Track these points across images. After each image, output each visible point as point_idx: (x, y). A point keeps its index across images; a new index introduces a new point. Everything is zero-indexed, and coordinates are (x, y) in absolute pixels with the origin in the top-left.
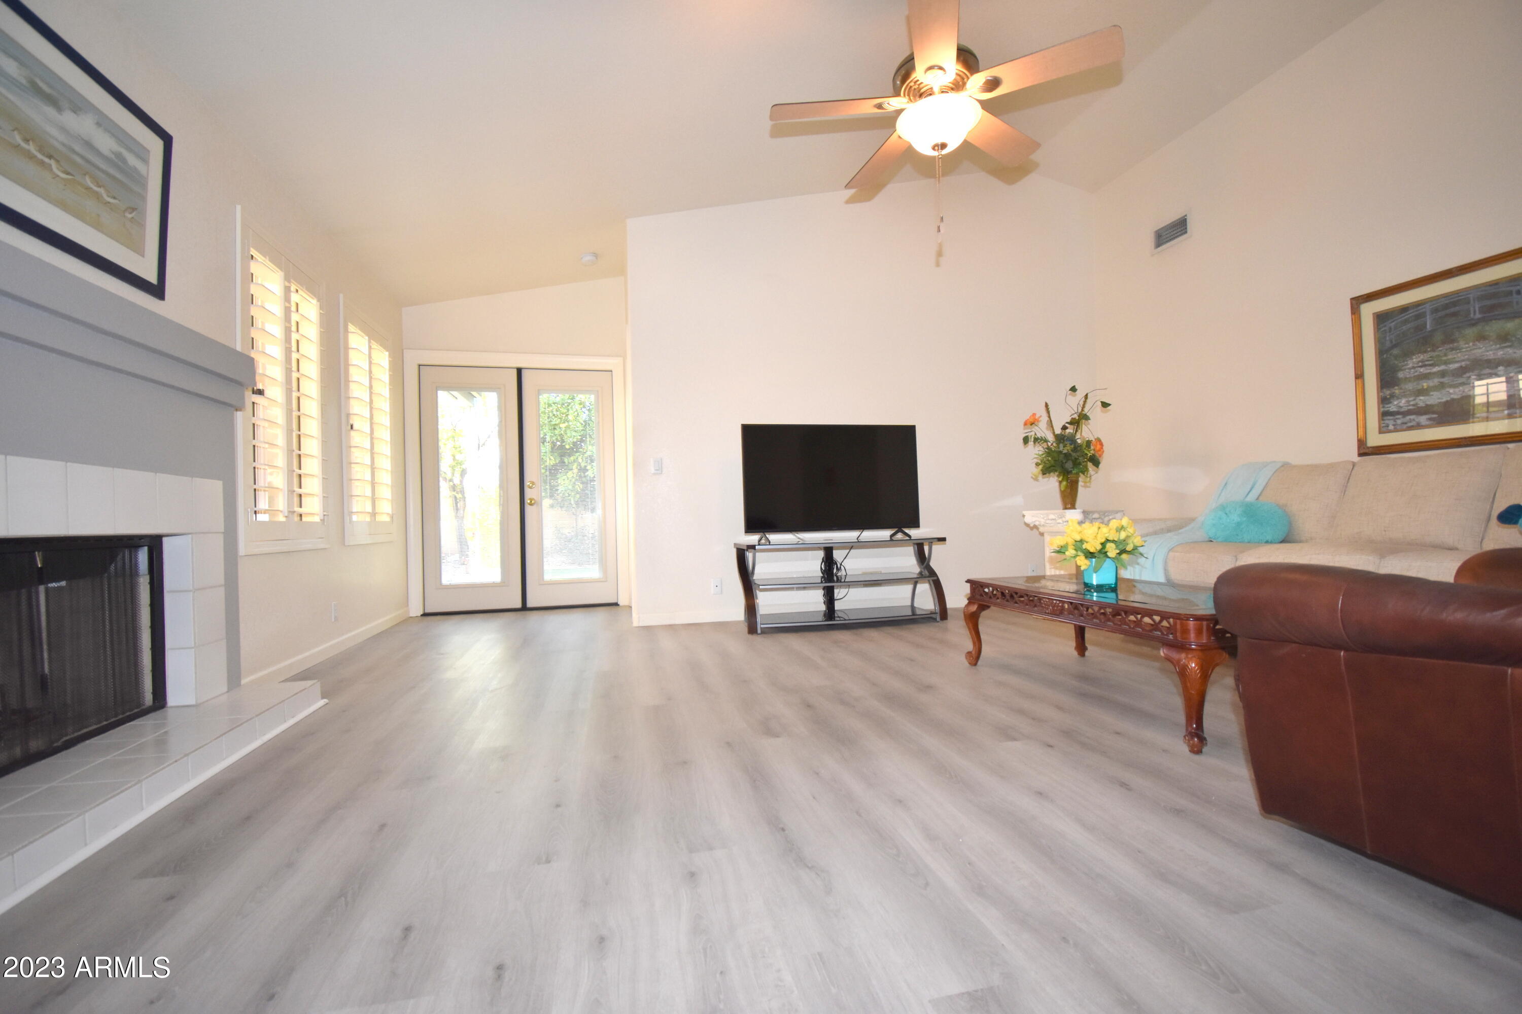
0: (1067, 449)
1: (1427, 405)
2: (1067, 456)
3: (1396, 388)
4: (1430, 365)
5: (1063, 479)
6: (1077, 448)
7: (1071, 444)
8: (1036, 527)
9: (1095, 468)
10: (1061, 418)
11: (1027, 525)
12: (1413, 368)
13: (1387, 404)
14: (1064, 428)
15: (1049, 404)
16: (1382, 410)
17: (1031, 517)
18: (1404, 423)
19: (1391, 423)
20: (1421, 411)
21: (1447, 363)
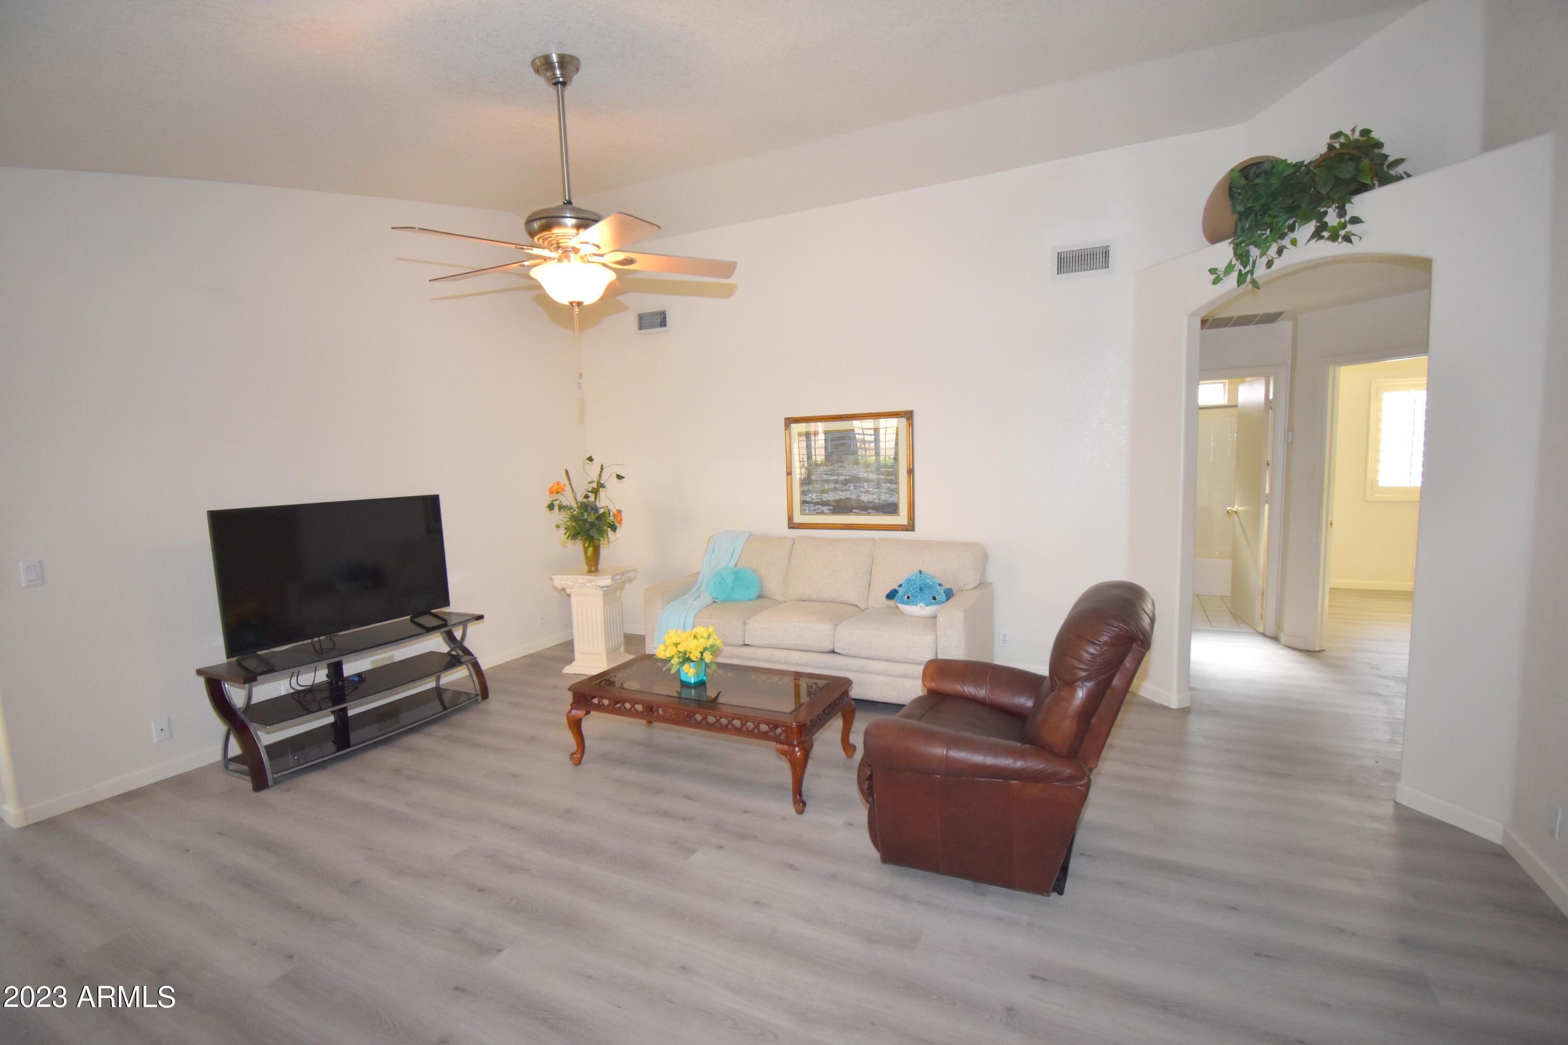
0: (592, 518)
1: (827, 500)
2: (592, 525)
3: (810, 485)
4: (829, 474)
5: (589, 546)
6: (601, 517)
7: (595, 513)
8: (564, 589)
9: (613, 532)
10: (582, 487)
11: (556, 588)
12: (820, 474)
13: (805, 495)
14: (587, 497)
15: (569, 471)
16: (802, 499)
17: (560, 581)
18: (814, 510)
19: (807, 508)
20: (824, 504)
21: (838, 475)
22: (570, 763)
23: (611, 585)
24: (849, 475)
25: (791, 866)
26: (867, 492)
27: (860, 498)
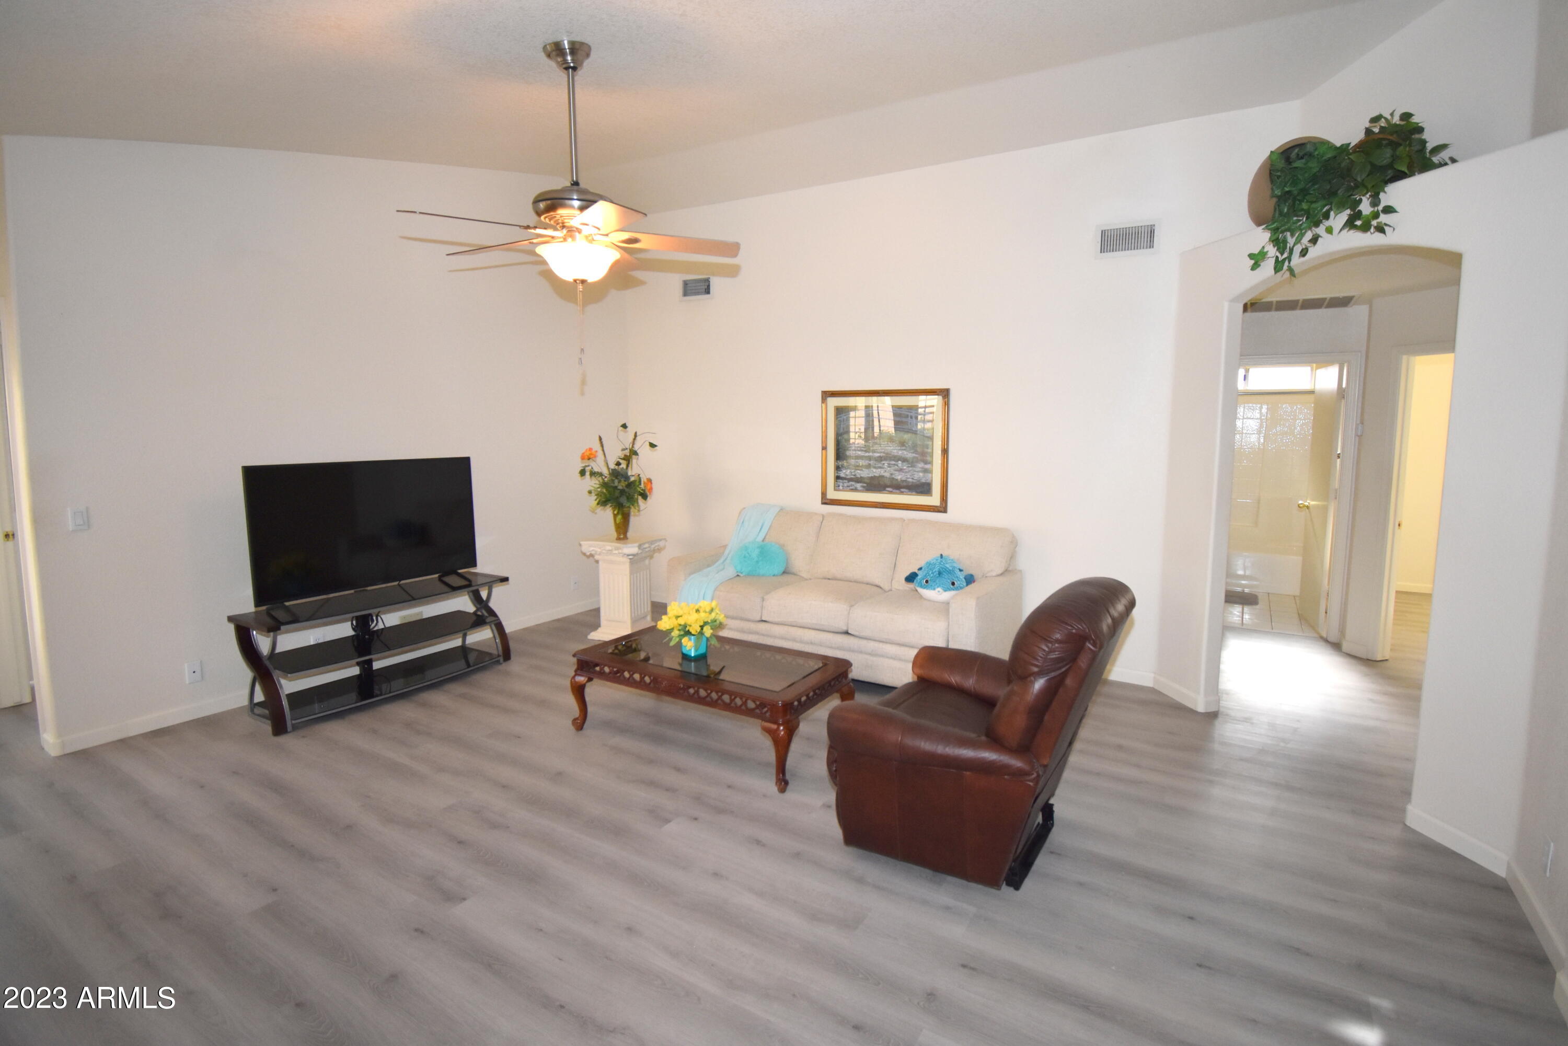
0: (622, 485)
1: (861, 477)
2: (622, 492)
3: (845, 461)
4: (864, 451)
5: (618, 513)
6: (631, 485)
7: (625, 481)
8: (592, 556)
9: (644, 501)
10: (614, 454)
11: (584, 554)
12: (855, 450)
13: (840, 471)
14: (618, 464)
15: (602, 437)
16: (836, 474)
17: (588, 547)
18: (848, 486)
19: (841, 484)
20: (858, 480)
21: (874, 451)
22: (572, 728)
23: (637, 554)
24: (884, 453)
25: (758, 842)
26: (901, 470)
27: (893, 476)
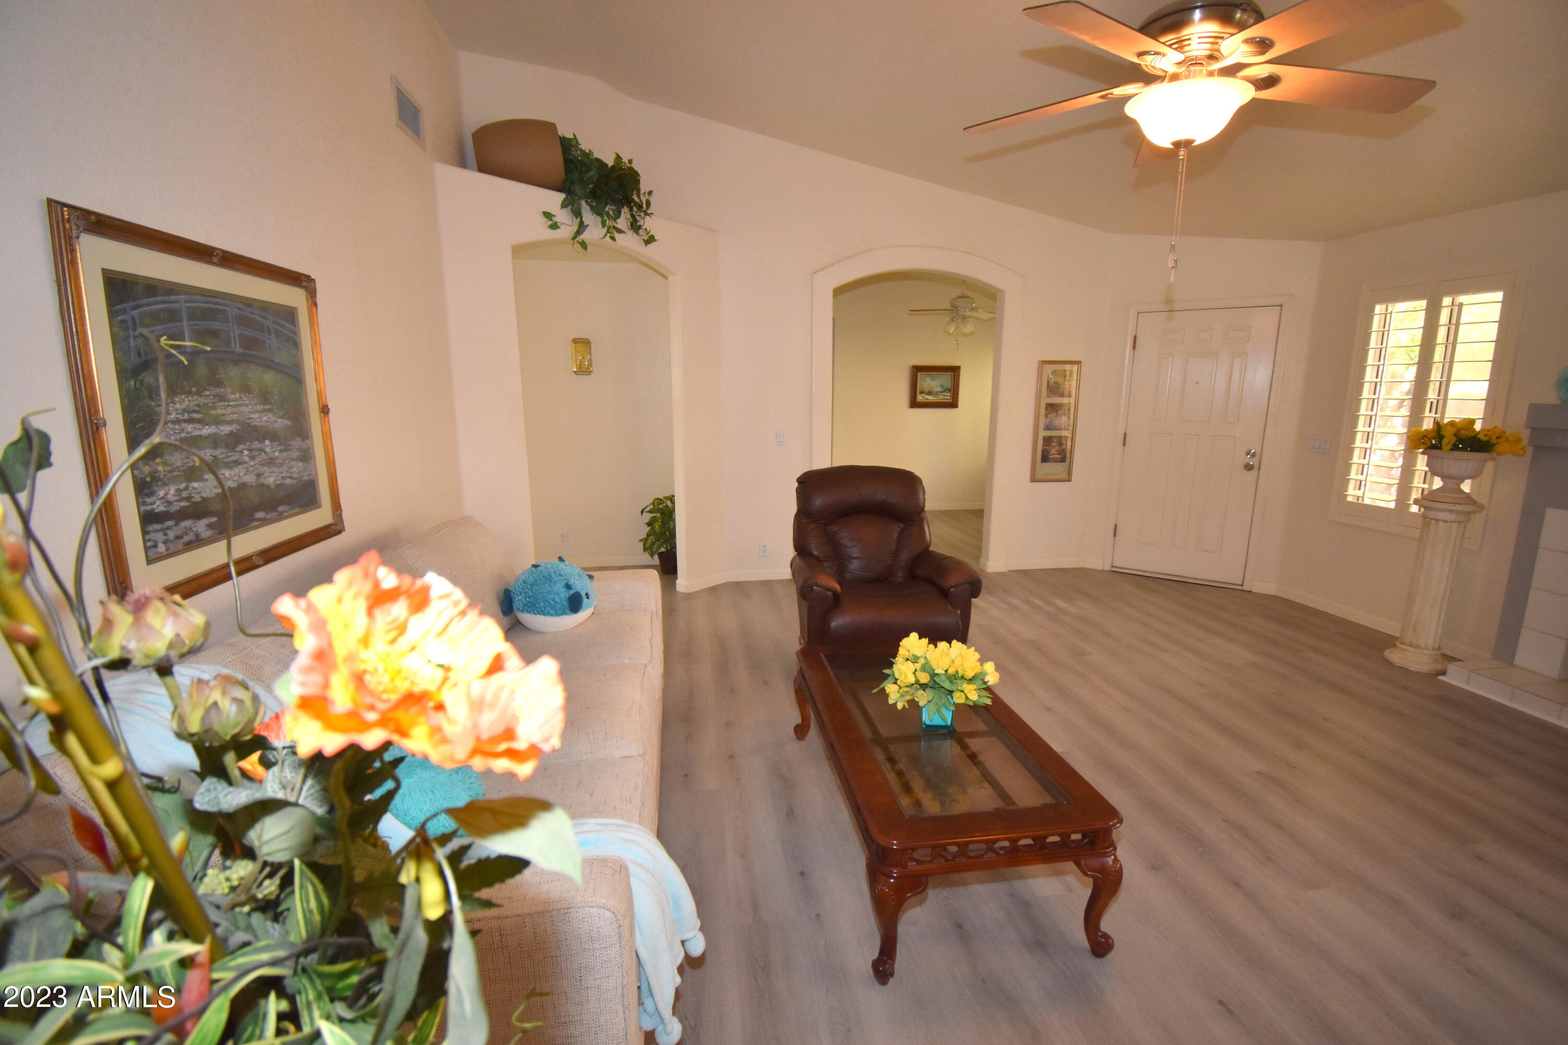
3: (158, 460)
4: (199, 421)
12: (178, 421)
16: (142, 509)
18: (178, 537)
19: (160, 537)
20: (197, 511)
21: (218, 421)
24: (237, 422)
26: (271, 462)
27: (262, 480)
